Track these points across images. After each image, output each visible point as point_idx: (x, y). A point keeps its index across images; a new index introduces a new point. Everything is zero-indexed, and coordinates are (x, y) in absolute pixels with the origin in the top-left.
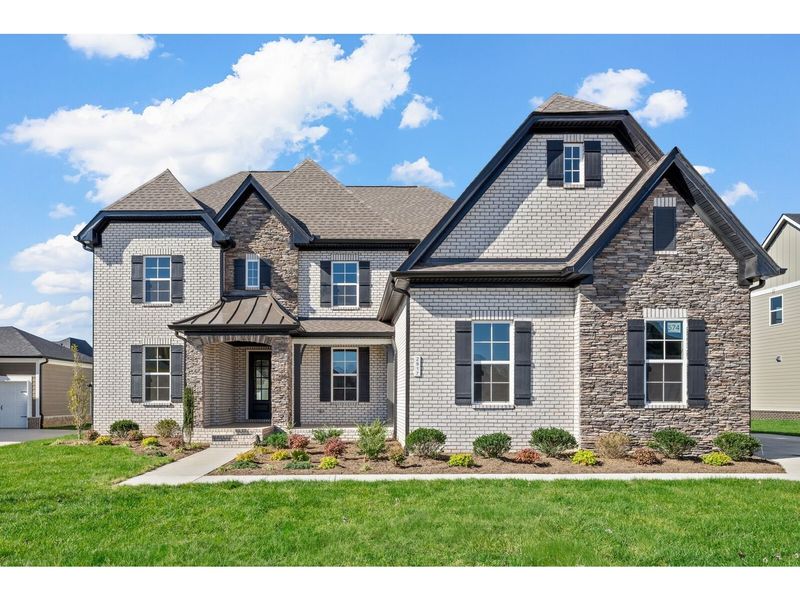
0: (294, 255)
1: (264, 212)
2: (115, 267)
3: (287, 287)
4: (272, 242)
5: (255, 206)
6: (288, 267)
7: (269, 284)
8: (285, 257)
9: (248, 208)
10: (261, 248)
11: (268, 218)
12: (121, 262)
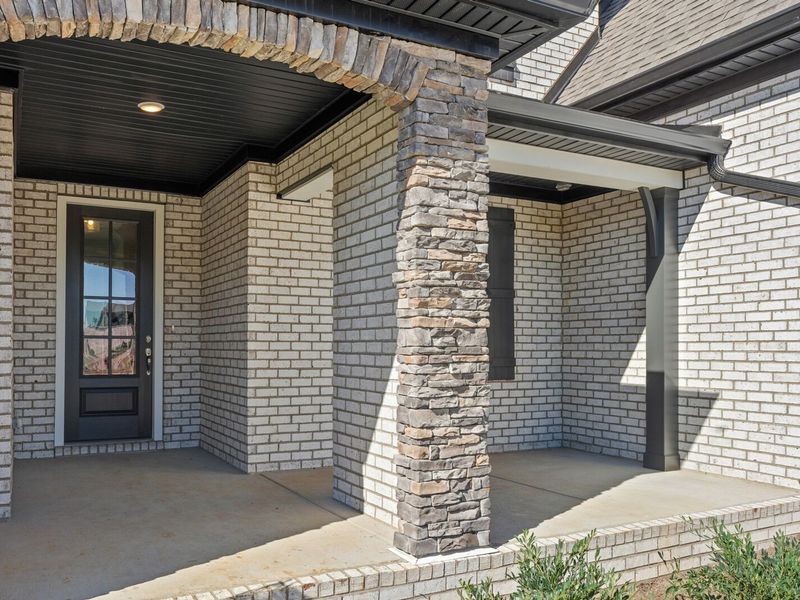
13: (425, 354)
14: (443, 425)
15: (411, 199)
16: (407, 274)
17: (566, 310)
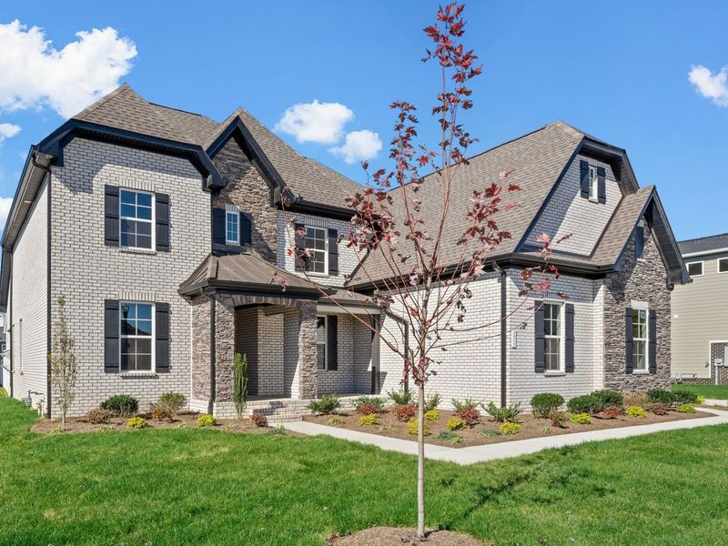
0: (273, 214)
1: (244, 161)
2: (81, 195)
3: (267, 247)
4: (252, 195)
5: (235, 152)
6: (268, 225)
7: (250, 242)
8: (264, 213)
9: (227, 153)
10: (241, 199)
11: (248, 168)
12: (90, 191)
13: (304, 360)
14: (308, 374)
15: (302, 329)
16: (301, 344)
17: (355, 348)
